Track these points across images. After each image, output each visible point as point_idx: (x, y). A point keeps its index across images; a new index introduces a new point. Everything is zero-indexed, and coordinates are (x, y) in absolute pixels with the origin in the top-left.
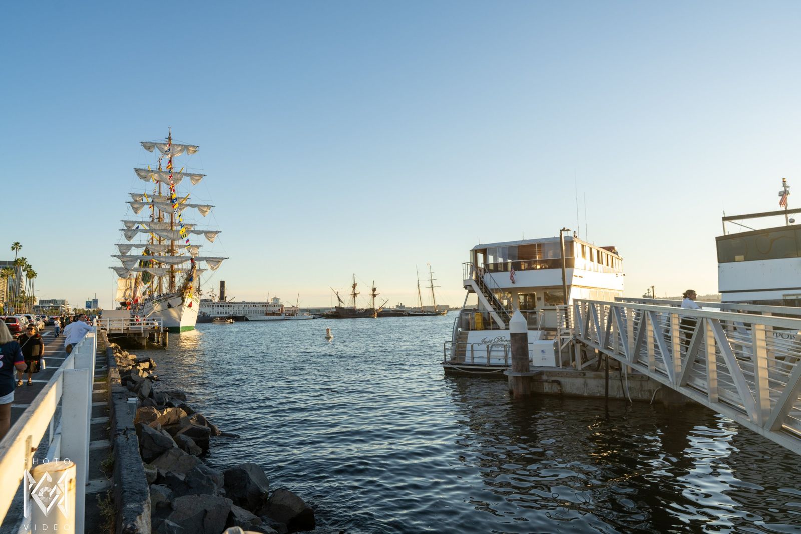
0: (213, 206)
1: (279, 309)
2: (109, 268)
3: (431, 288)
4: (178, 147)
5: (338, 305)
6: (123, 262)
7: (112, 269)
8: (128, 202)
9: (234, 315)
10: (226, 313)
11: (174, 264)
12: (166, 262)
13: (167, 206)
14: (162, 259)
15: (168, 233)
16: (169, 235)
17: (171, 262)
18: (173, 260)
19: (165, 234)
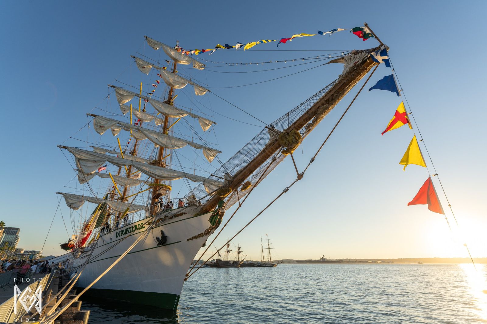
0: (214, 123)
2: (57, 193)
3: (268, 249)
4: (184, 57)
5: (218, 259)
7: (61, 195)
11: (161, 178)
12: (152, 172)
13: (163, 106)
14: (145, 168)
15: (160, 137)
16: (160, 139)
17: (158, 174)
18: (160, 172)
19: (155, 136)
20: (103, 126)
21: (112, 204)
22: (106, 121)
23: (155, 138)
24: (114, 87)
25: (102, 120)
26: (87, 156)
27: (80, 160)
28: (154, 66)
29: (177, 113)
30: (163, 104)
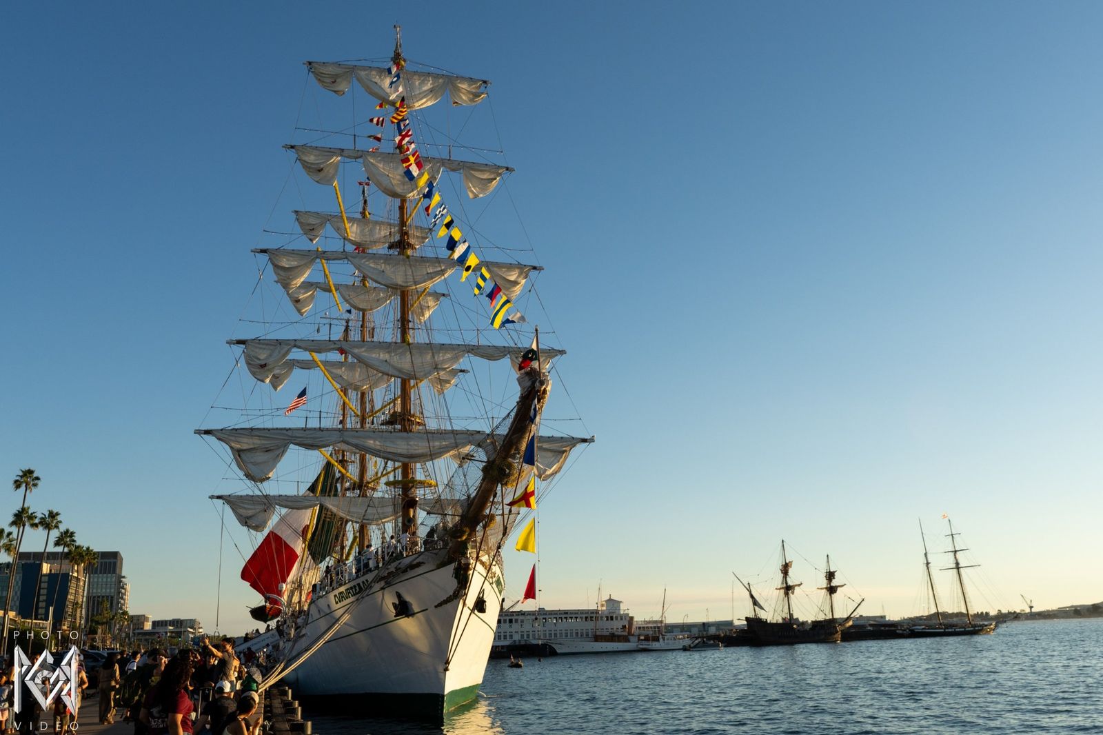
0: (535, 268)
1: (624, 627)
2: (212, 497)
3: (955, 570)
4: (422, 83)
5: (751, 615)
6: (238, 453)
7: (221, 501)
8: (263, 251)
9: (523, 643)
10: (505, 637)
11: (412, 460)
12: (388, 450)
13: (389, 264)
14: (372, 442)
15: (393, 354)
16: (395, 360)
17: (404, 452)
18: (408, 445)
19: (382, 355)
20: (265, 364)
21: (337, 506)
22: (267, 347)
23: (382, 360)
24: (266, 252)
25: (261, 348)
26: (251, 441)
27: (241, 453)
28: (345, 153)
29: (428, 273)
30: (387, 259)
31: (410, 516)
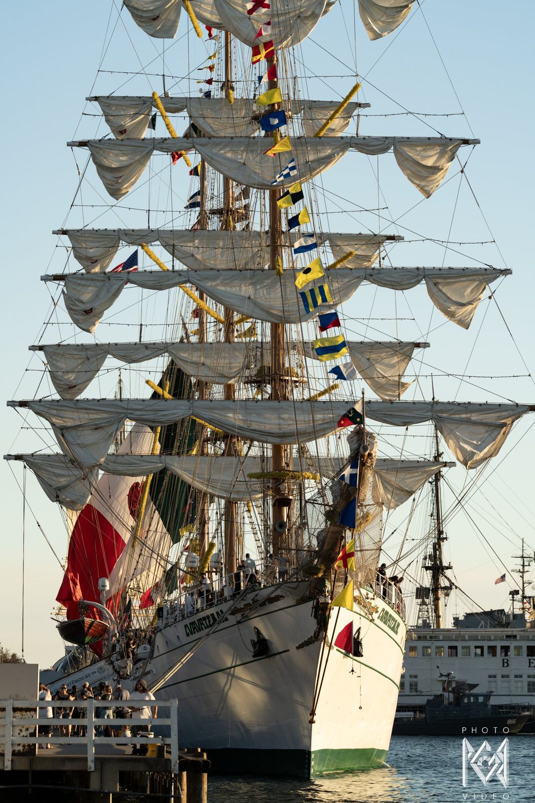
0: (466, 142)
6: (61, 432)
8: (82, 144)
11: (286, 440)
12: (253, 427)
13: (252, 151)
14: (231, 415)
15: (258, 287)
16: (261, 294)
17: (274, 429)
18: (280, 418)
19: (243, 288)
20: (91, 310)
23: (243, 298)
24: (86, 146)
25: (84, 287)
26: (76, 416)
29: (307, 162)
30: (250, 143)
31: (282, 517)
